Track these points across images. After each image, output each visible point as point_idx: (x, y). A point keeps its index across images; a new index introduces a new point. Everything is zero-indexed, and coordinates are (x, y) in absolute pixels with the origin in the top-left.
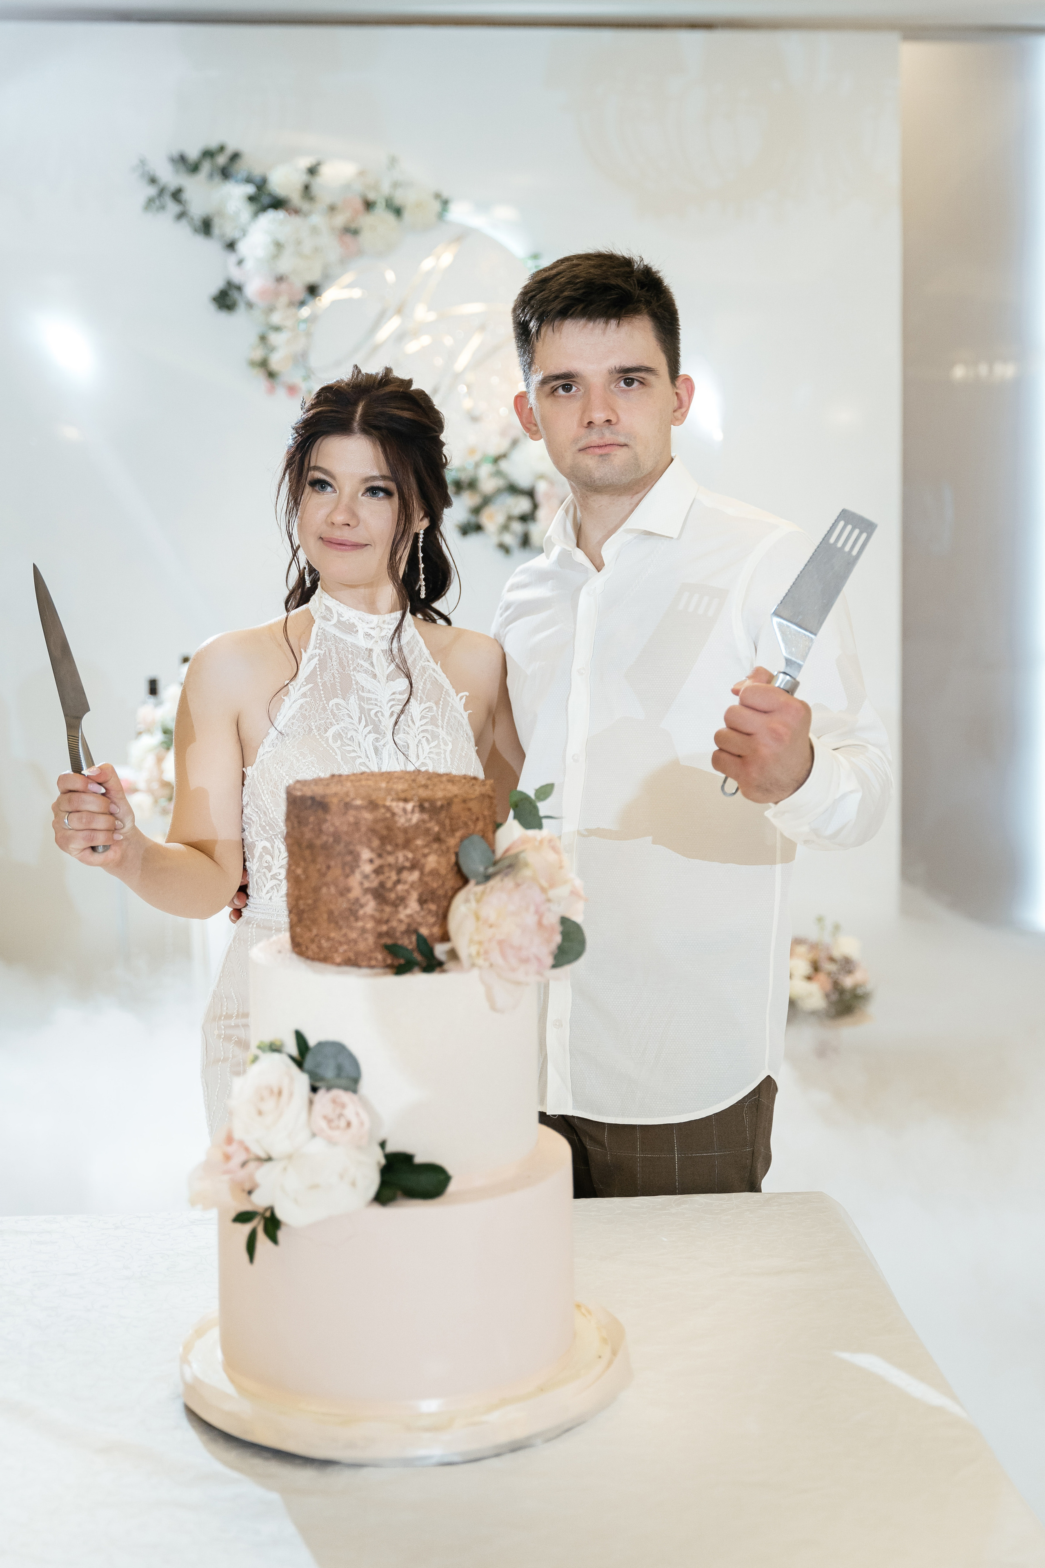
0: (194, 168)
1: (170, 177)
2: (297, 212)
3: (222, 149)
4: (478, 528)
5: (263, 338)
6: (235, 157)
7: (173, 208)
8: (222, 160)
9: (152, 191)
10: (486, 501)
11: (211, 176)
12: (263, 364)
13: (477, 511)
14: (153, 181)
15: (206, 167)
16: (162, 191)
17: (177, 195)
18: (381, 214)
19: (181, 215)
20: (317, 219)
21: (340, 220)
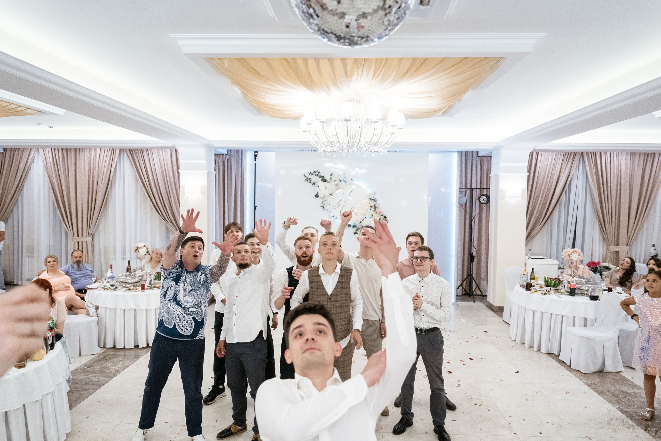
0: (313, 174)
1: (309, 176)
2: (329, 182)
3: (317, 171)
4: (357, 233)
5: (323, 202)
6: (319, 172)
7: (309, 181)
8: (317, 173)
9: (306, 178)
10: (358, 229)
11: (315, 176)
12: (323, 206)
13: (357, 230)
14: (306, 177)
15: (314, 174)
16: (307, 178)
17: (310, 179)
18: (343, 183)
19: (310, 182)
20: (332, 183)
21: (336, 183)
